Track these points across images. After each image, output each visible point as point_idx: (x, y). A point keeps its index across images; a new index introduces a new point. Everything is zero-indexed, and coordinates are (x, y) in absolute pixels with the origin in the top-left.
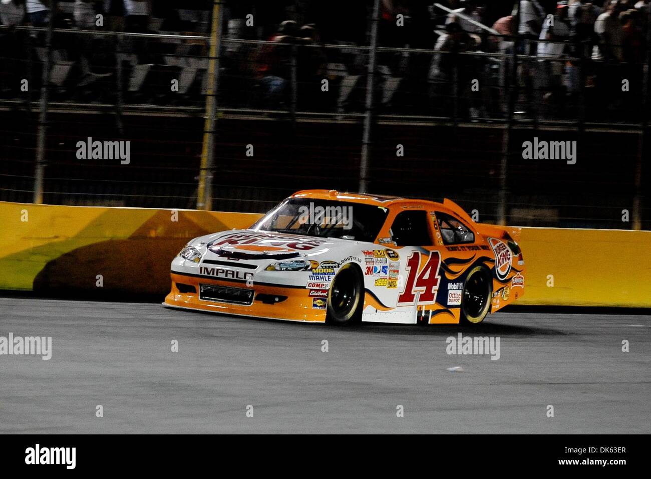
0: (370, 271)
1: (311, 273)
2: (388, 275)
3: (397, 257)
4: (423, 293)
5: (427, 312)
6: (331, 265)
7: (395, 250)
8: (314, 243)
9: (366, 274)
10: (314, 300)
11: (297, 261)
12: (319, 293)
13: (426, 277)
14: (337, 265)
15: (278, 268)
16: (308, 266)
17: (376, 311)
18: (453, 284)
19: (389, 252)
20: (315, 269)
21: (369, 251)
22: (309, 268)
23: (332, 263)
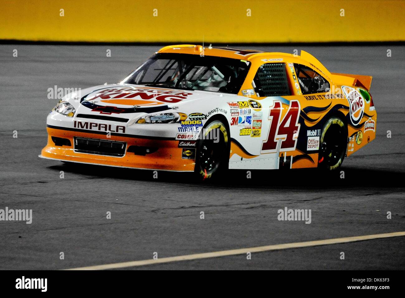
0: (235, 121)
1: (179, 125)
2: (252, 125)
3: (260, 107)
4: (284, 140)
5: (288, 158)
6: (199, 117)
7: (259, 101)
8: (181, 95)
9: (232, 125)
10: (184, 151)
11: (166, 114)
12: (188, 144)
13: (287, 125)
14: (204, 116)
15: (148, 121)
16: (177, 119)
17: (242, 159)
18: (311, 131)
19: (253, 103)
20: (184, 121)
21: (234, 103)
22: (178, 121)
23: (200, 115)
